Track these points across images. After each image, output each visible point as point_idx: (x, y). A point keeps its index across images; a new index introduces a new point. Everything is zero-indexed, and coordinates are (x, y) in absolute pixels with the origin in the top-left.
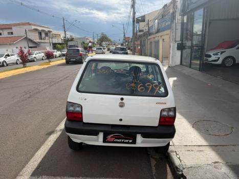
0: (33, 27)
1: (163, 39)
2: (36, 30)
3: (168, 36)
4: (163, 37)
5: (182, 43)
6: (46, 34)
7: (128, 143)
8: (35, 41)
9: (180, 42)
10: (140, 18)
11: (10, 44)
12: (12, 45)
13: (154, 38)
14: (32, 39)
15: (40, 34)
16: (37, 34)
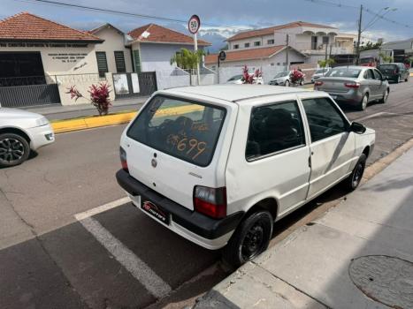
0: (306, 29)
2: (309, 33)
6: (326, 40)
8: (303, 52)
11: (264, 59)
12: (267, 61)
14: (298, 49)
15: (315, 39)
16: (309, 41)
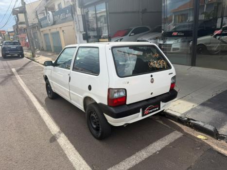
1: (63, 31)
3: (71, 28)
4: (63, 29)
5: (86, 34)
7: (157, 110)
9: (85, 33)
10: (18, 9)
13: (50, 30)
